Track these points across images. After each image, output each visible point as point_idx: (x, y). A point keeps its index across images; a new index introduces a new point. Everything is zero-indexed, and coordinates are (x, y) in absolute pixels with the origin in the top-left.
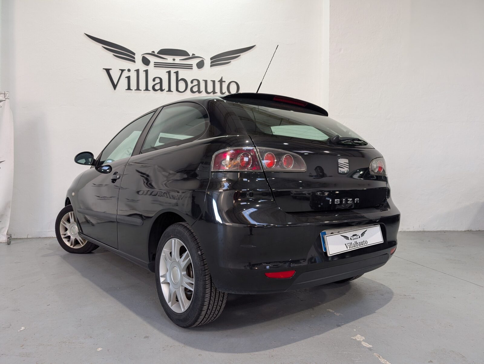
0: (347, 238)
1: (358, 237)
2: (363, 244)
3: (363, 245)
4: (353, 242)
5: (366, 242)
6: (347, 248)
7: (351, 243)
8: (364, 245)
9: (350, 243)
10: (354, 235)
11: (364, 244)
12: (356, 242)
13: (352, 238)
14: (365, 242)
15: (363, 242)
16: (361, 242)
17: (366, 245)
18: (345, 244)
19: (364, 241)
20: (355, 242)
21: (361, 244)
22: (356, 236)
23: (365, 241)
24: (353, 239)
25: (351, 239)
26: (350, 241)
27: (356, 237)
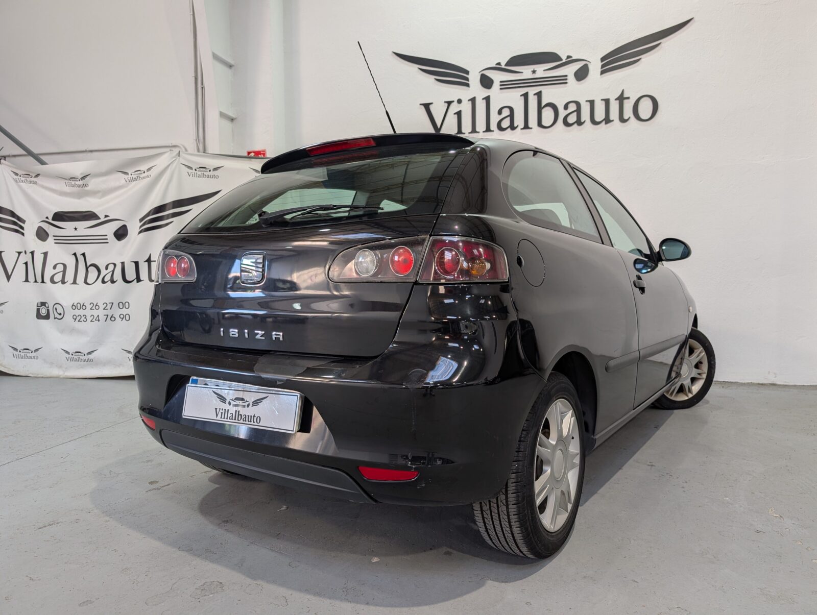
0: (223, 399)
1: (246, 404)
2: (251, 421)
3: (249, 423)
4: (232, 410)
5: (258, 418)
6: (217, 415)
7: (227, 411)
8: (252, 423)
9: (225, 410)
10: (237, 399)
11: (254, 422)
12: (239, 411)
13: (231, 401)
14: (255, 418)
15: (252, 417)
16: (248, 416)
17: (256, 424)
18: (216, 409)
19: (254, 416)
20: (236, 411)
21: (247, 420)
22: (241, 402)
23: (256, 416)
24: (234, 405)
25: (230, 404)
26: (226, 406)
27: (241, 404)
